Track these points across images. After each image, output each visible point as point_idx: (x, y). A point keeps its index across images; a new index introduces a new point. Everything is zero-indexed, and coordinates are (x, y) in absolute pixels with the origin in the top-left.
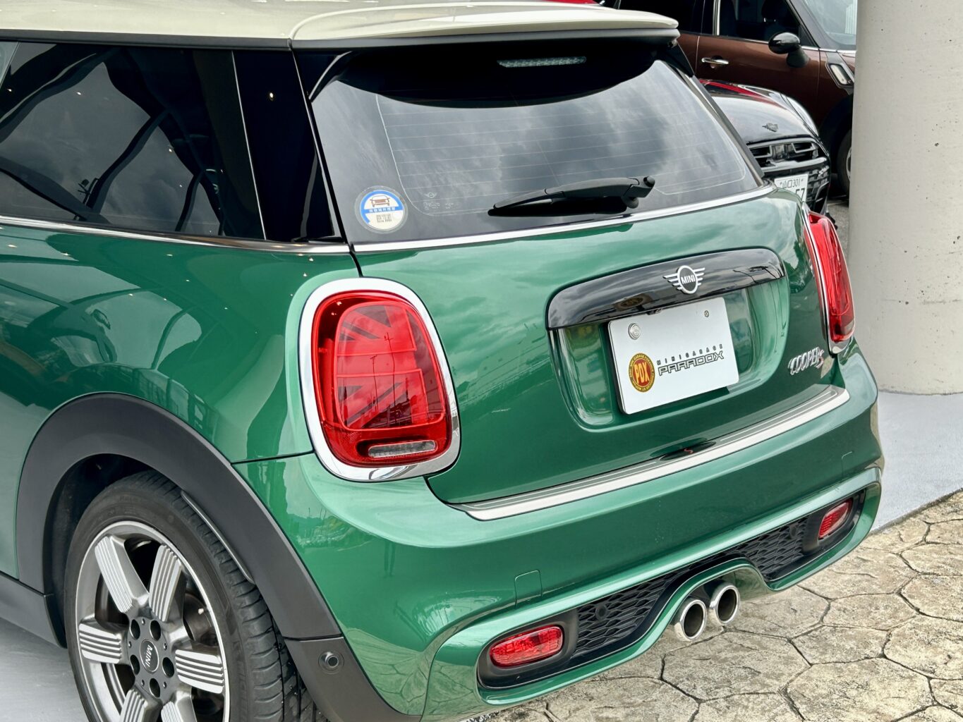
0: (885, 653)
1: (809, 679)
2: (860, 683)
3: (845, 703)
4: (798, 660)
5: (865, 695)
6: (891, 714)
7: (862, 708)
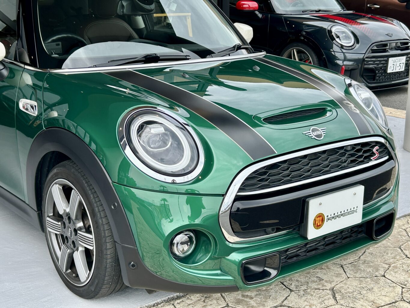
0: (385, 275)
1: (346, 284)
2: (369, 288)
3: (359, 297)
4: (343, 275)
5: (369, 294)
6: (380, 303)
7: (366, 300)
